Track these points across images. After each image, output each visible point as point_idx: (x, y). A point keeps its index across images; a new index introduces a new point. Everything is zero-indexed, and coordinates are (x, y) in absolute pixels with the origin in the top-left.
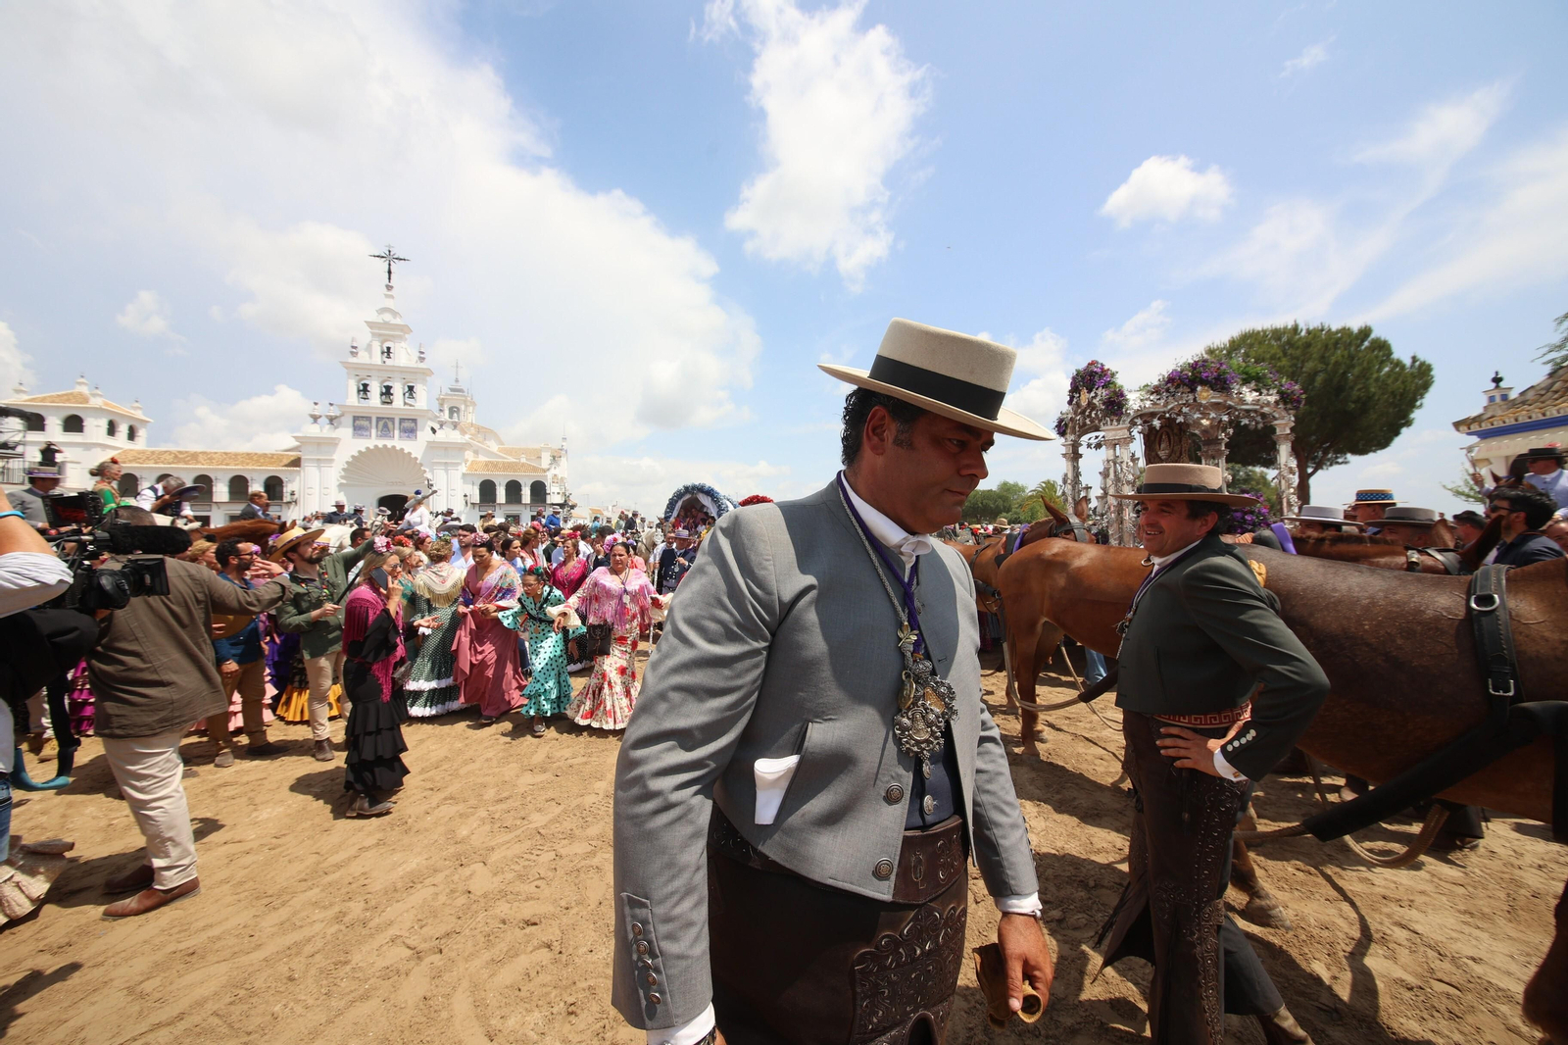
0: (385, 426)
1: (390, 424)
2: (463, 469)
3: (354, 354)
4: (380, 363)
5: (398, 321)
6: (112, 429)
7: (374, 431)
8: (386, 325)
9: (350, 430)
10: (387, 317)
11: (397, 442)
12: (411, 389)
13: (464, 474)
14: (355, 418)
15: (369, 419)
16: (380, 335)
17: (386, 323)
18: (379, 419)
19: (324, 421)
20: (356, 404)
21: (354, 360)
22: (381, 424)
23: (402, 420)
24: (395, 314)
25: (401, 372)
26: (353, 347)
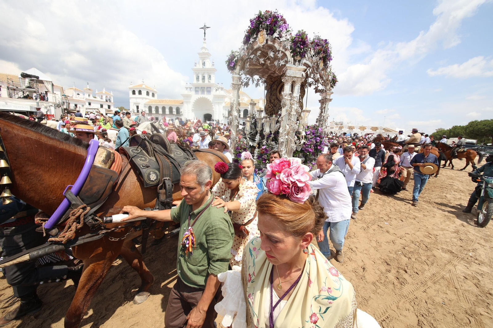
0: (203, 90)
1: (204, 89)
2: (224, 104)
3: (195, 65)
4: (202, 68)
5: (207, 51)
6: (148, 94)
7: (200, 92)
8: (204, 54)
9: (194, 92)
10: (204, 51)
11: (206, 96)
12: (210, 76)
13: (223, 107)
14: (196, 88)
15: (199, 88)
16: (202, 58)
17: (203, 53)
18: (201, 88)
19: (189, 89)
20: (196, 83)
21: (195, 68)
22: (202, 89)
23: (207, 88)
24: (206, 49)
25: (207, 70)
26: (196, 63)
